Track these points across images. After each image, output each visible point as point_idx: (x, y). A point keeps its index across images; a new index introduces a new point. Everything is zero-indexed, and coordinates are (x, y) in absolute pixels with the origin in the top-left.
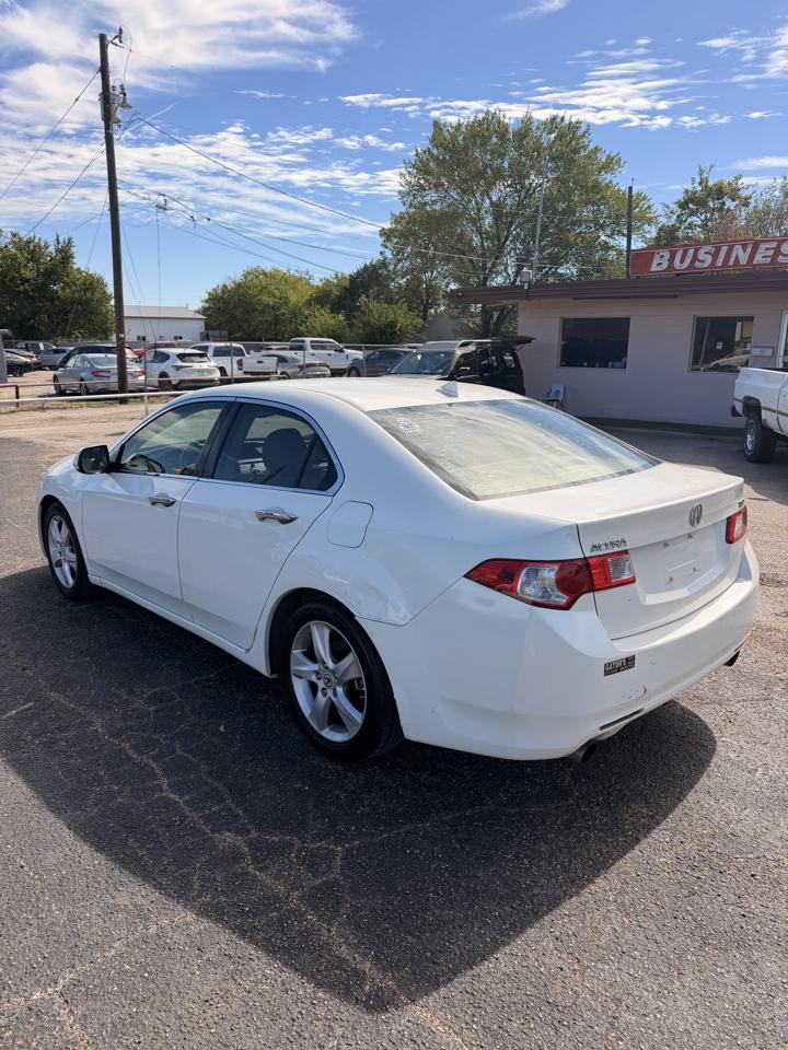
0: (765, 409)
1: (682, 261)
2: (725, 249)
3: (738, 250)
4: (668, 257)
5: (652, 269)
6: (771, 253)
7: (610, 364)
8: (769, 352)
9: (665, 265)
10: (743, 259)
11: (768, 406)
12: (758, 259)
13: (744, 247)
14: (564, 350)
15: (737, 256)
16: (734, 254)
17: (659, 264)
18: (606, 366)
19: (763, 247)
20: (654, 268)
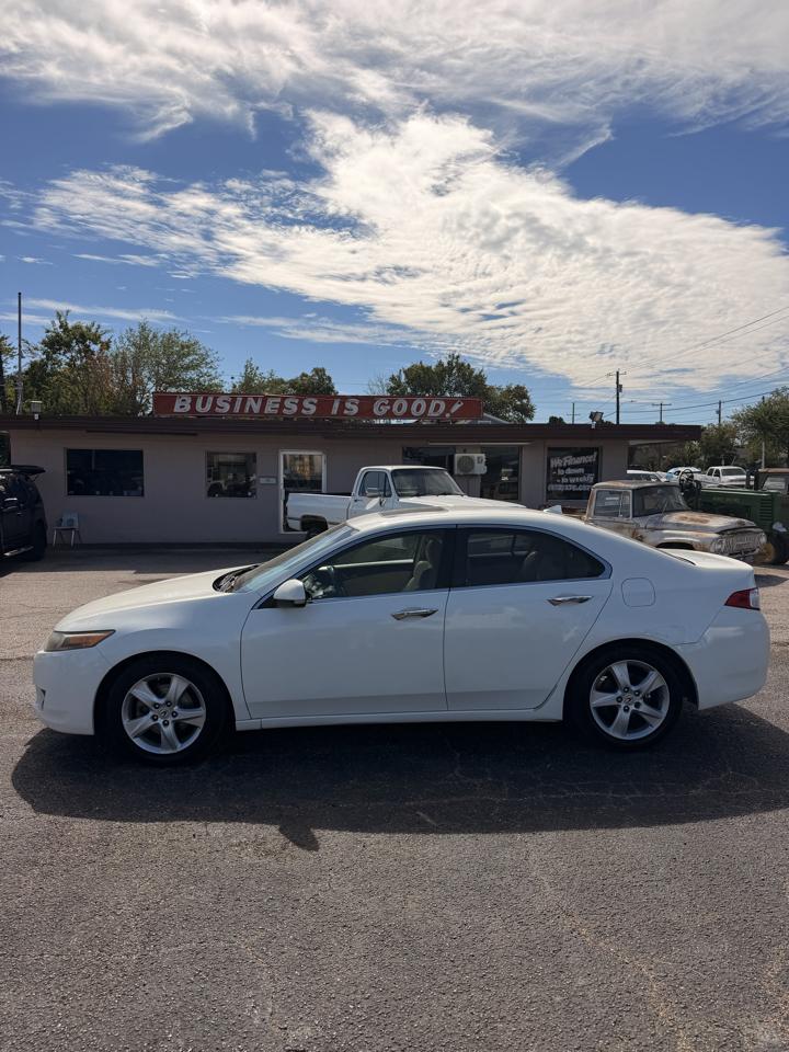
0: (331, 523)
1: (203, 405)
2: (240, 399)
3: (251, 401)
4: (190, 401)
5: (175, 410)
6: (277, 406)
7: (125, 493)
8: (273, 481)
9: (188, 408)
10: (256, 409)
11: (332, 521)
12: (268, 410)
13: (256, 400)
14: (71, 479)
15: (251, 407)
16: (248, 404)
17: (181, 407)
18: (122, 495)
19: (270, 401)
20: (177, 409)
